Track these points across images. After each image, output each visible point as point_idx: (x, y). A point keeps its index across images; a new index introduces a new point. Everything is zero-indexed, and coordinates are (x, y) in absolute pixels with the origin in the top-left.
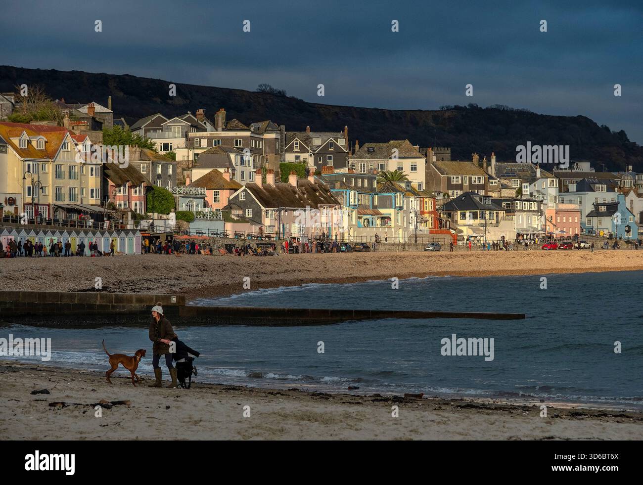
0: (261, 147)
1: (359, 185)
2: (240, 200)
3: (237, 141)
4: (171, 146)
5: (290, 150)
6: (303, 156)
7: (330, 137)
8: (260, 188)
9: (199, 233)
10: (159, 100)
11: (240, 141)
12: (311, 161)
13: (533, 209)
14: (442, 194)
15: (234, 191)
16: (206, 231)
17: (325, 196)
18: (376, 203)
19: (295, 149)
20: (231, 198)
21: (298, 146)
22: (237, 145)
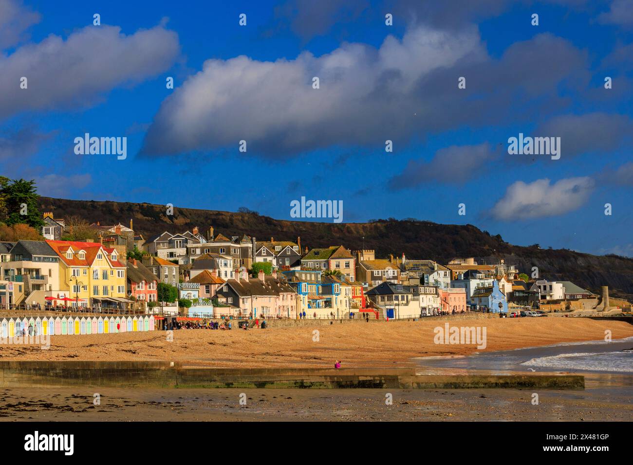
0: (238, 254)
1: (308, 279)
2: (224, 291)
3: (221, 249)
4: (175, 254)
5: (260, 255)
6: (269, 259)
7: (288, 245)
8: (238, 283)
9: (195, 315)
11: (224, 249)
12: (274, 262)
13: (432, 292)
14: (368, 283)
15: (219, 285)
16: (200, 314)
17: (284, 286)
18: (320, 291)
19: (263, 254)
20: (218, 290)
21: (265, 251)
22: (221, 252)
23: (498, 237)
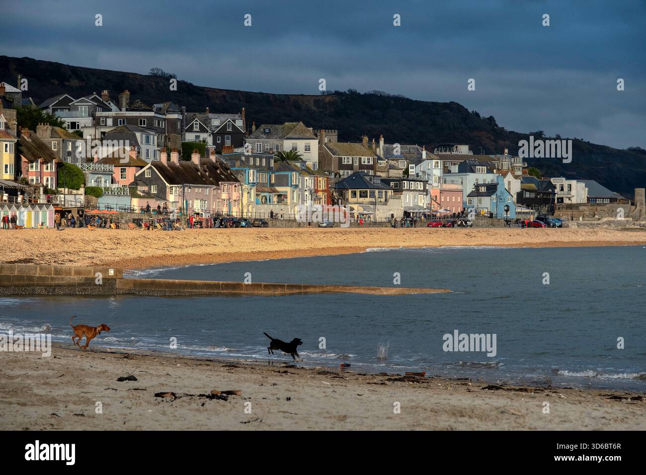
0: (164, 127)
1: (258, 164)
2: (146, 176)
3: (141, 121)
4: (78, 125)
5: (190, 130)
6: (203, 136)
7: (227, 118)
8: (165, 166)
9: (108, 208)
10: (56, 82)
11: (144, 121)
12: (210, 140)
13: (419, 188)
14: (333, 174)
15: (140, 168)
16: (115, 206)
17: (226, 174)
18: (273, 181)
19: (195, 129)
20: (137, 175)
21: (198, 126)
22: (141, 124)
23: (491, 119)
